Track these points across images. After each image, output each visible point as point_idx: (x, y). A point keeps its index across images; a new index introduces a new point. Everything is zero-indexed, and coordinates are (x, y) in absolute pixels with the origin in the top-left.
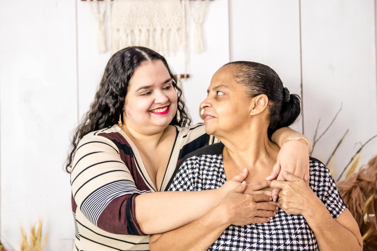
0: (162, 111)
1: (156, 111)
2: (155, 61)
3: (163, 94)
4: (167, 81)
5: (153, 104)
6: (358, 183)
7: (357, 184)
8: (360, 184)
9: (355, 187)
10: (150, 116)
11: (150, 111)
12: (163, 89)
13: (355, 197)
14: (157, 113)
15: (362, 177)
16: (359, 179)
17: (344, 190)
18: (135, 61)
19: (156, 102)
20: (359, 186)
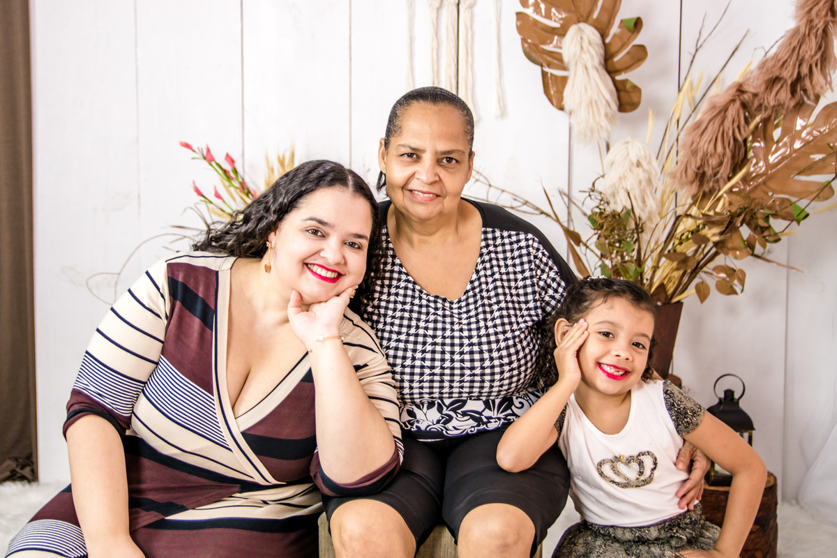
0: (324, 273)
1: (315, 268)
2: (357, 195)
3: (341, 250)
4: (360, 236)
5: (317, 255)
6: (739, 96)
7: (737, 97)
8: (741, 98)
9: (733, 101)
10: (302, 272)
11: (307, 264)
12: (345, 244)
13: (732, 115)
14: (315, 274)
15: (746, 88)
16: (740, 90)
17: (718, 105)
18: (329, 178)
19: (322, 254)
20: (740, 100)
